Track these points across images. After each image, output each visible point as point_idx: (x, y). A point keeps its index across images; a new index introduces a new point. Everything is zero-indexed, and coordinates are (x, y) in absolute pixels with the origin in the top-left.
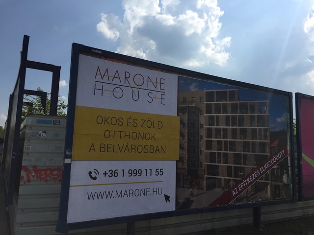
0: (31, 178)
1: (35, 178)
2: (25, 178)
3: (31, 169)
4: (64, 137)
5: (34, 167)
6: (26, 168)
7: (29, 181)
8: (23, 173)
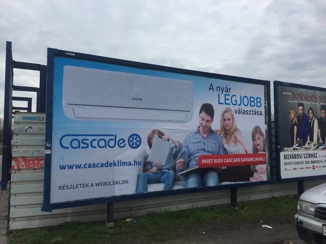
0: (21, 167)
1: (24, 167)
2: (16, 167)
3: (20, 159)
4: (44, 132)
5: (23, 158)
6: (16, 159)
7: (19, 170)
8: (14, 163)
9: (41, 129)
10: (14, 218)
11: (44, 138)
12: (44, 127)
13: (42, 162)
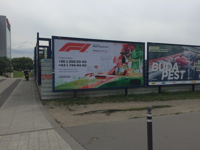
0: (44, 78)
1: (46, 78)
2: (43, 78)
3: (44, 75)
4: (52, 65)
5: (45, 75)
6: (43, 75)
7: (44, 79)
8: (42, 77)
9: (51, 65)
10: (43, 96)
11: (52, 68)
12: (52, 64)
13: (51, 76)
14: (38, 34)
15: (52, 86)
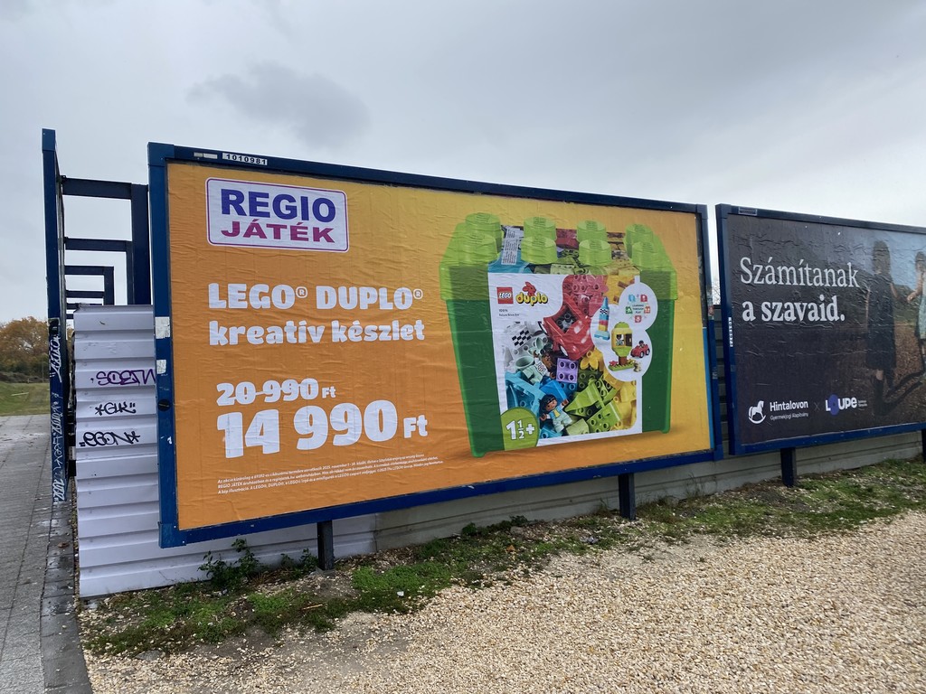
14: (49, 138)
15: (156, 496)
